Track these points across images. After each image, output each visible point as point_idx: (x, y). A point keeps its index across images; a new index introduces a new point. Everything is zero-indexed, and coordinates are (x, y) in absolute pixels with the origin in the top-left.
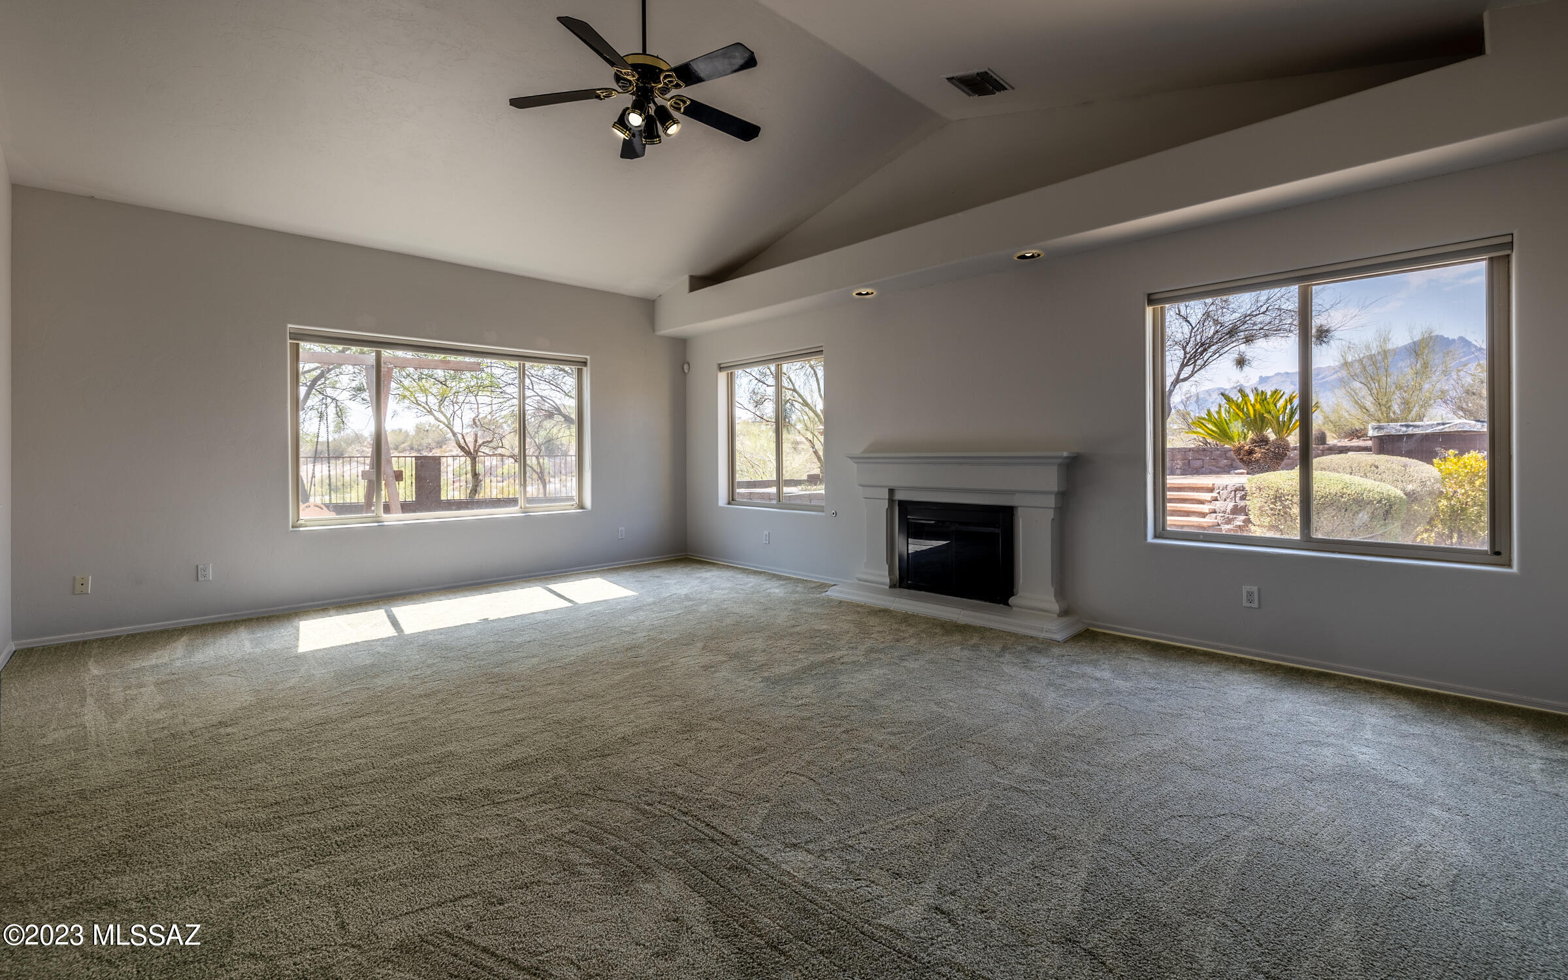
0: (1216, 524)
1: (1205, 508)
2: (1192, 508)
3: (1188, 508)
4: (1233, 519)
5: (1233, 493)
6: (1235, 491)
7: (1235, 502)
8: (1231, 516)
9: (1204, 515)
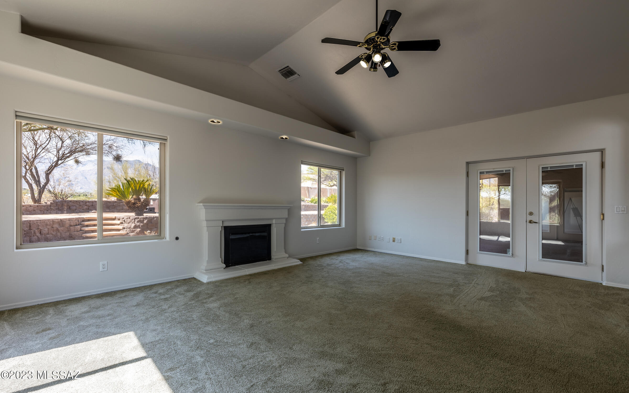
0: (127, 233)
1: (120, 227)
2: (113, 228)
3: (111, 228)
4: (135, 231)
5: (134, 220)
6: (135, 219)
7: (135, 224)
8: (134, 229)
9: (119, 230)
